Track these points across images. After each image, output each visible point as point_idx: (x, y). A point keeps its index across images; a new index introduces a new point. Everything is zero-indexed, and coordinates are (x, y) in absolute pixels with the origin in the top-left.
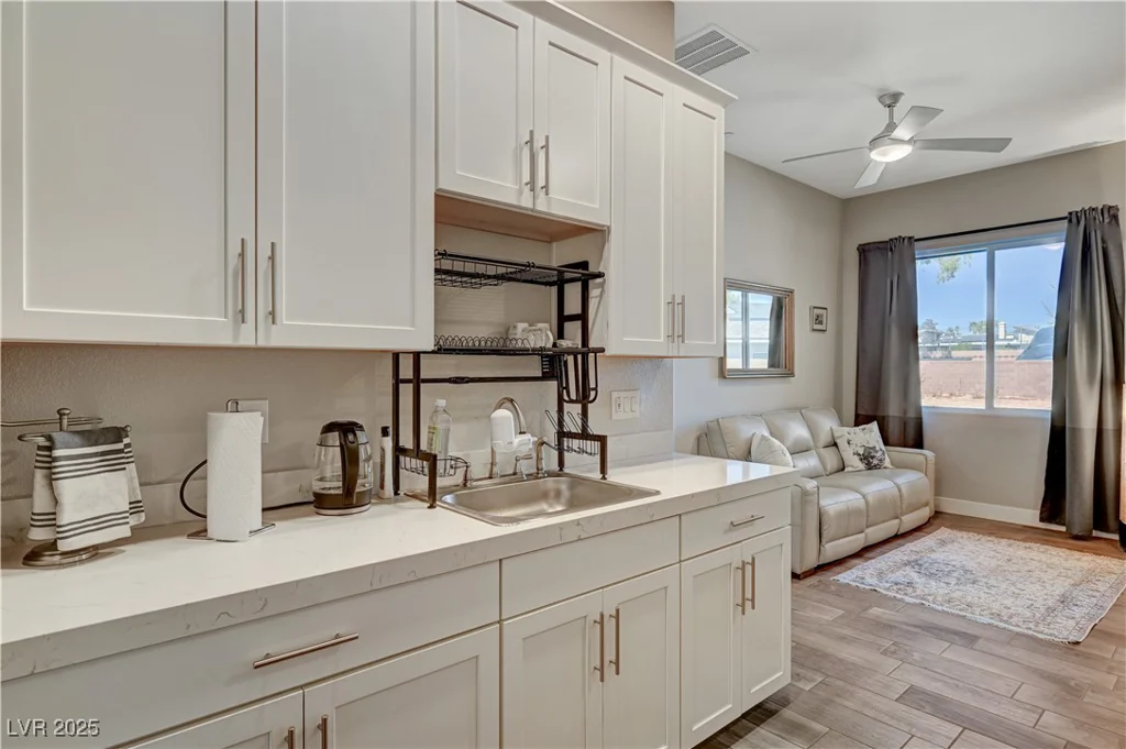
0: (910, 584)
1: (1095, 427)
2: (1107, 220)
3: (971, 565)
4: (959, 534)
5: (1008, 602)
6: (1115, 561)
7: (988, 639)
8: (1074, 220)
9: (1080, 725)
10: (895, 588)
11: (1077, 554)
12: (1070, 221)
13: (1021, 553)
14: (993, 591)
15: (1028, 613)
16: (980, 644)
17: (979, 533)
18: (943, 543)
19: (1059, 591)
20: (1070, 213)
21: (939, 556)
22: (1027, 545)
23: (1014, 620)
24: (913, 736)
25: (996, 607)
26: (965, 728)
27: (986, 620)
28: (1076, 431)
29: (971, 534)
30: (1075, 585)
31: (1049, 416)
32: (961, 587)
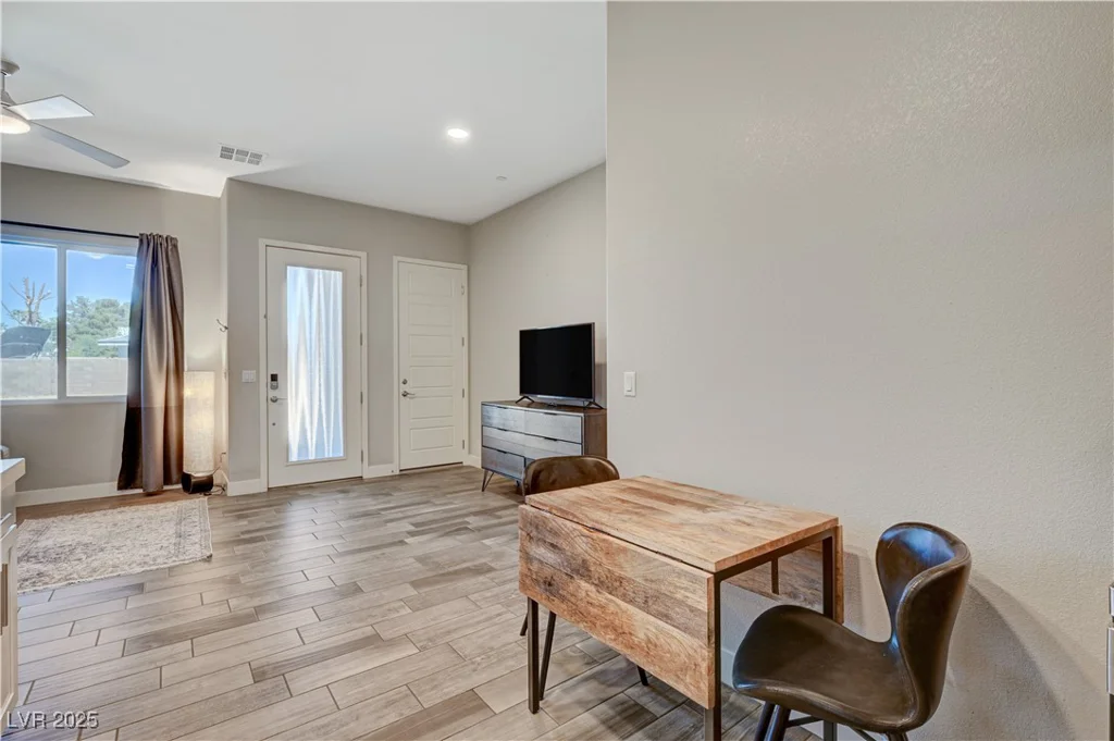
0: (40, 574)
1: (163, 406)
2: (170, 247)
3: (86, 539)
4: (49, 521)
5: (144, 551)
6: (189, 501)
7: (152, 581)
8: (145, 241)
9: (251, 596)
10: (27, 583)
11: (161, 505)
12: (141, 241)
13: (120, 517)
14: (124, 549)
15: (164, 553)
16: (148, 587)
17: (68, 514)
18: (39, 533)
19: (172, 531)
20: (142, 235)
21: (45, 542)
22: (119, 509)
23: (159, 561)
24: (161, 668)
25: (138, 559)
26: (192, 639)
27: (139, 570)
28: (150, 410)
29: (60, 517)
30: (179, 523)
31: (125, 400)
32: (94, 558)
